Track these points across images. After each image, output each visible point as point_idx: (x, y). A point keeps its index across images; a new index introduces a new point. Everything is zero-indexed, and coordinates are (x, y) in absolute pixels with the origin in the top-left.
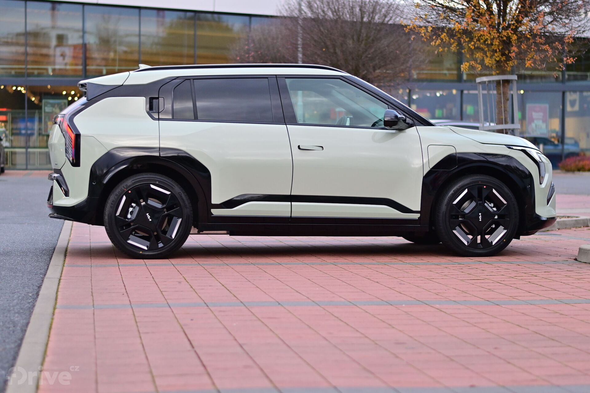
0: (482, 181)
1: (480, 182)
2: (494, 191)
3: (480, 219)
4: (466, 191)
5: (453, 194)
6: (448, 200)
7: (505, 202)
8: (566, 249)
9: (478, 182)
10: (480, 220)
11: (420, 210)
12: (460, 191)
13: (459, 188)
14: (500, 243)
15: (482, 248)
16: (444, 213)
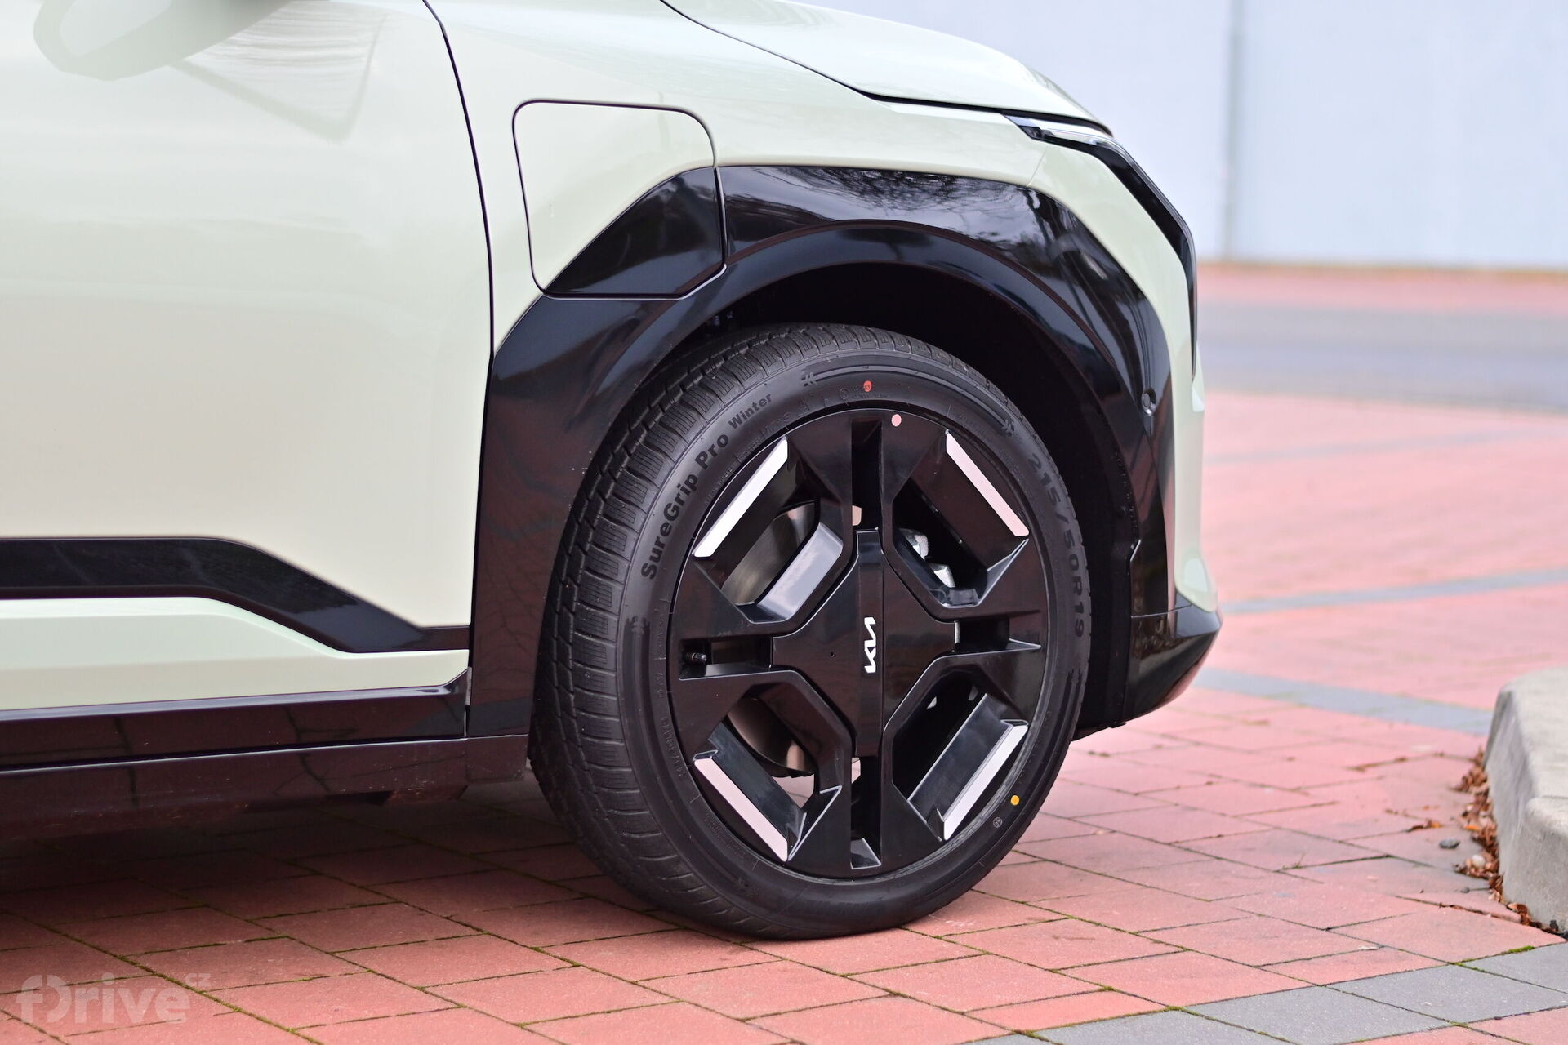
0: (880, 381)
1: (868, 385)
2: (954, 448)
3: (871, 656)
4: (779, 455)
5: (692, 485)
6: (665, 531)
7: (1018, 528)
8: (1430, 825)
9: (854, 382)
10: (871, 669)
11: (465, 619)
12: (742, 457)
13: (729, 431)
14: (988, 823)
15: (881, 873)
16: (638, 629)
